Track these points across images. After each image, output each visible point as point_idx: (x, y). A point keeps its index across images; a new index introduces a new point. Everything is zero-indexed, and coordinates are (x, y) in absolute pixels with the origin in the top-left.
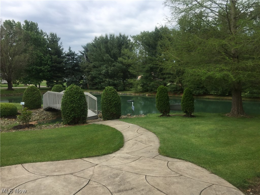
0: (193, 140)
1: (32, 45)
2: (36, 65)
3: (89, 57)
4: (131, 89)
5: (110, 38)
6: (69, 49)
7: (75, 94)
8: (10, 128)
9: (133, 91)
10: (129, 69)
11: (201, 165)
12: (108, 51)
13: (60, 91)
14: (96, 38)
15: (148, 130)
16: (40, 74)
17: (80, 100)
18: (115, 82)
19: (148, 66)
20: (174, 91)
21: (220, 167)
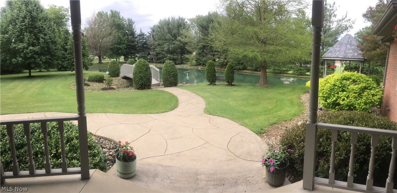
0: (231, 103)
1: (115, 29)
2: (117, 44)
3: (154, 37)
4: (187, 63)
5: (172, 20)
6: (141, 31)
7: (142, 66)
8: (99, 89)
9: (189, 65)
10: (186, 46)
11: (233, 120)
12: (170, 31)
13: (133, 64)
14: (161, 20)
15: (198, 95)
16: (119, 51)
17: (146, 71)
18: (175, 57)
19: (201, 45)
20: (221, 65)
21: (247, 121)
